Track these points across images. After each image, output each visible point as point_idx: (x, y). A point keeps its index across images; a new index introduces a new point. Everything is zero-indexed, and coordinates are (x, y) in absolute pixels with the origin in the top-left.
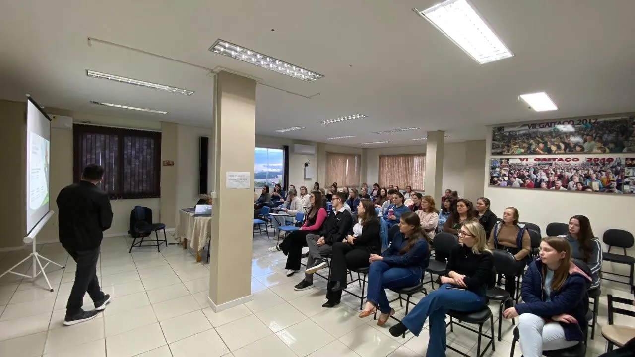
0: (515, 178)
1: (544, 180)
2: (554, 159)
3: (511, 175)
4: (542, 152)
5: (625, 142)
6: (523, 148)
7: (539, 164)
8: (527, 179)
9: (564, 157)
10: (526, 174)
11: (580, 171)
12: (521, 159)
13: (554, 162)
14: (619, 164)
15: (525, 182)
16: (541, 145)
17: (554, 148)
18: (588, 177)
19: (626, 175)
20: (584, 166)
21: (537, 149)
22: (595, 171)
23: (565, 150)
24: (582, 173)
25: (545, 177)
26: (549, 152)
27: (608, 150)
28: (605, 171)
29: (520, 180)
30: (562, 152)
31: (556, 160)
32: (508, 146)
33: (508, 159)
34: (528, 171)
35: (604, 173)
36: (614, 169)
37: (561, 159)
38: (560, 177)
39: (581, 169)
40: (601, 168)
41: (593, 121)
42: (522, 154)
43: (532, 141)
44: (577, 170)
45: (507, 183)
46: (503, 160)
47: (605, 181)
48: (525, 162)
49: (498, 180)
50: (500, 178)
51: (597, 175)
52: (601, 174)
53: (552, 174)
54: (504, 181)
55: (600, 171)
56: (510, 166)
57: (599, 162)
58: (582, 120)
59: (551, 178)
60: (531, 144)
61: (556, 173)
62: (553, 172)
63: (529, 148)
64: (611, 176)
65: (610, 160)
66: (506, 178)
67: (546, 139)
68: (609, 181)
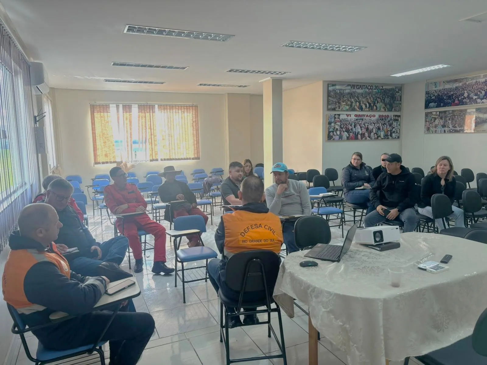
0: (344, 132)
1: (359, 132)
2: (364, 115)
3: (341, 130)
4: (358, 109)
5: (393, 104)
6: (348, 105)
7: (357, 120)
8: (351, 132)
9: (369, 113)
10: (350, 128)
11: (376, 125)
12: (347, 115)
13: (364, 118)
14: (391, 119)
15: (349, 135)
16: (358, 104)
17: (364, 107)
18: (379, 129)
19: (394, 126)
20: (377, 120)
21: (356, 107)
22: (382, 124)
23: (369, 108)
24: (377, 125)
25: (360, 130)
26: (361, 109)
27: (387, 110)
28: (386, 124)
29: (347, 133)
30: (368, 109)
31: (365, 116)
32: (339, 103)
33: (339, 115)
34: (351, 126)
35: (385, 125)
36: (389, 123)
37: (367, 116)
38: (367, 129)
39: (376, 123)
40: (384, 122)
41: (381, 88)
42: (347, 110)
43: (353, 100)
44: (375, 124)
45: (339, 137)
46: (336, 116)
47: (386, 131)
48: (349, 118)
49: (333, 134)
50: (335, 133)
51: (383, 127)
52: (384, 126)
53: (363, 127)
54: (337, 135)
55: (384, 125)
56: (341, 121)
57: (383, 118)
58: (377, 86)
59: (363, 130)
60: (352, 103)
61: (365, 127)
62: (364, 126)
63: (351, 106)
64: (388, 127)
65: (388, 116)
66: (338, 133)
67: (360, 99)
68: (387, 131)
